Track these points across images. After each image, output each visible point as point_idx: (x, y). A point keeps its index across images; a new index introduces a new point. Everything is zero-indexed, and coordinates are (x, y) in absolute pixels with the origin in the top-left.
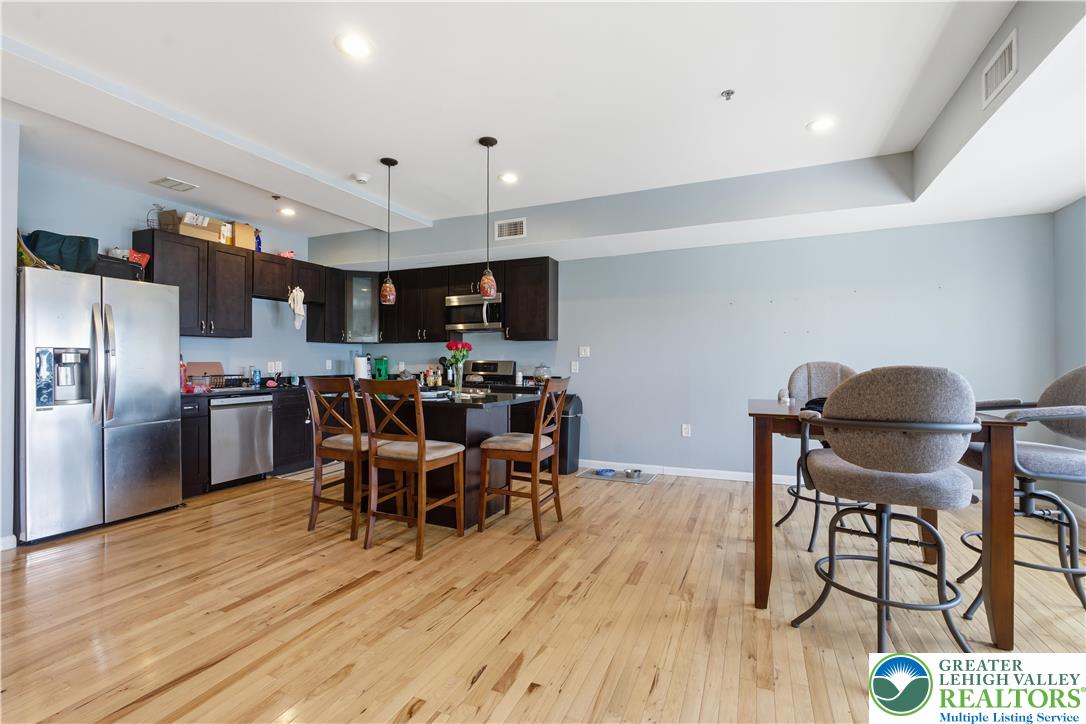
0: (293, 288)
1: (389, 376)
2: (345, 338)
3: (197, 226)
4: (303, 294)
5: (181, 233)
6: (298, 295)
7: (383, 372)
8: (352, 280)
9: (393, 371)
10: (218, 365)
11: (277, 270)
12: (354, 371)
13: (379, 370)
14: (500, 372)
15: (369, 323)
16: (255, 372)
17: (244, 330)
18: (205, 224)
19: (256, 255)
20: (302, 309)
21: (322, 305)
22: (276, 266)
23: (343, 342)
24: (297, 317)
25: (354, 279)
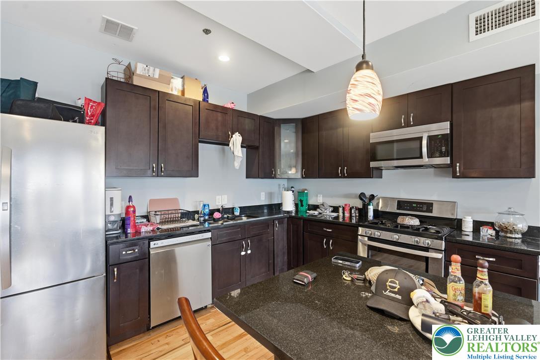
0: (233, 134)
1: (309, 205)
2: (275, 175)
3: (149, 78)
4: (240, 139)
5: (135, 83)
6: (237, 139)
7: (304, 203)
8: (280, 127)
9: (312, 201)
10: (175, 200)
11: (220, 118)
12: (282, 200)
13: (301, 201)
14: (435, 214)
15: (293, 162)
16: (204, 206)
17: (193, 171)
18: (157, 76)
19: (203, 104)
20: (240, 151)
21: (257, 148)
22: (219, 114)
23: (273, 178)
24: (236, 158)
25: (282, 125)
